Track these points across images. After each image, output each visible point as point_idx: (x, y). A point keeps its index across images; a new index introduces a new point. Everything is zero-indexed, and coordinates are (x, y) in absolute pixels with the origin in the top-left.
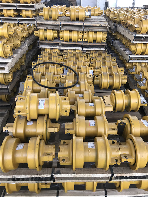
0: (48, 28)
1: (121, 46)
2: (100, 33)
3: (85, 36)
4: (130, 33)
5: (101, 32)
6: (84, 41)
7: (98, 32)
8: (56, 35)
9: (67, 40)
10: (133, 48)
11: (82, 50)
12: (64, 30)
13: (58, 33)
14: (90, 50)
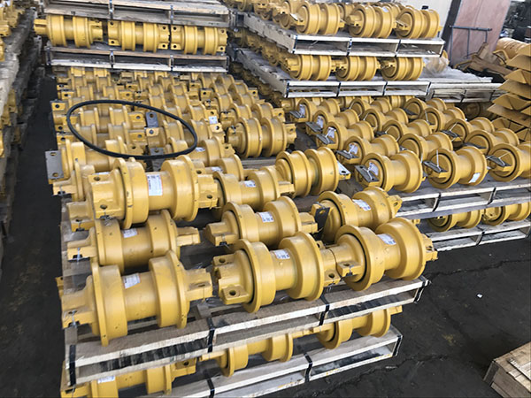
0: (78, 13)
1: (259, 61)
2: (211, 30)
3: (176, 37)
4: (284, 33)
5: (213, 27)
6: (172, 48)
7: (208, 27)
8: (99, 32)
9: (129, 47)
10: (292, 64)
11: (171, 71)
12: (120, 21)
13: (105, 28)
14: (191, 72)
